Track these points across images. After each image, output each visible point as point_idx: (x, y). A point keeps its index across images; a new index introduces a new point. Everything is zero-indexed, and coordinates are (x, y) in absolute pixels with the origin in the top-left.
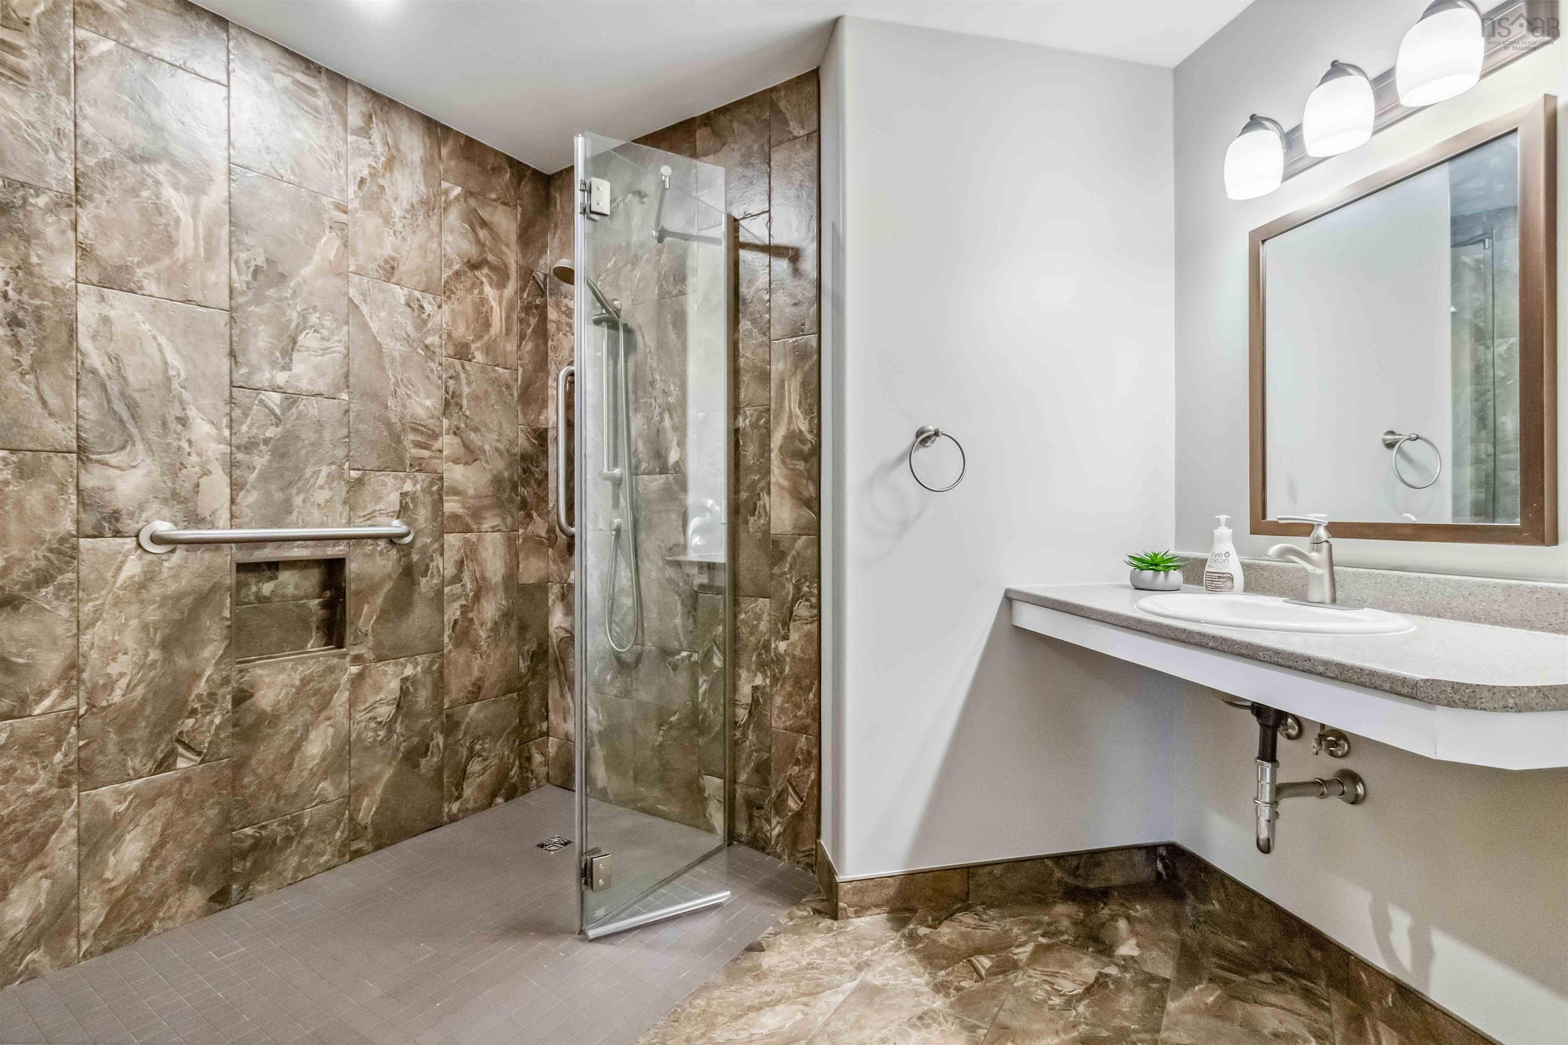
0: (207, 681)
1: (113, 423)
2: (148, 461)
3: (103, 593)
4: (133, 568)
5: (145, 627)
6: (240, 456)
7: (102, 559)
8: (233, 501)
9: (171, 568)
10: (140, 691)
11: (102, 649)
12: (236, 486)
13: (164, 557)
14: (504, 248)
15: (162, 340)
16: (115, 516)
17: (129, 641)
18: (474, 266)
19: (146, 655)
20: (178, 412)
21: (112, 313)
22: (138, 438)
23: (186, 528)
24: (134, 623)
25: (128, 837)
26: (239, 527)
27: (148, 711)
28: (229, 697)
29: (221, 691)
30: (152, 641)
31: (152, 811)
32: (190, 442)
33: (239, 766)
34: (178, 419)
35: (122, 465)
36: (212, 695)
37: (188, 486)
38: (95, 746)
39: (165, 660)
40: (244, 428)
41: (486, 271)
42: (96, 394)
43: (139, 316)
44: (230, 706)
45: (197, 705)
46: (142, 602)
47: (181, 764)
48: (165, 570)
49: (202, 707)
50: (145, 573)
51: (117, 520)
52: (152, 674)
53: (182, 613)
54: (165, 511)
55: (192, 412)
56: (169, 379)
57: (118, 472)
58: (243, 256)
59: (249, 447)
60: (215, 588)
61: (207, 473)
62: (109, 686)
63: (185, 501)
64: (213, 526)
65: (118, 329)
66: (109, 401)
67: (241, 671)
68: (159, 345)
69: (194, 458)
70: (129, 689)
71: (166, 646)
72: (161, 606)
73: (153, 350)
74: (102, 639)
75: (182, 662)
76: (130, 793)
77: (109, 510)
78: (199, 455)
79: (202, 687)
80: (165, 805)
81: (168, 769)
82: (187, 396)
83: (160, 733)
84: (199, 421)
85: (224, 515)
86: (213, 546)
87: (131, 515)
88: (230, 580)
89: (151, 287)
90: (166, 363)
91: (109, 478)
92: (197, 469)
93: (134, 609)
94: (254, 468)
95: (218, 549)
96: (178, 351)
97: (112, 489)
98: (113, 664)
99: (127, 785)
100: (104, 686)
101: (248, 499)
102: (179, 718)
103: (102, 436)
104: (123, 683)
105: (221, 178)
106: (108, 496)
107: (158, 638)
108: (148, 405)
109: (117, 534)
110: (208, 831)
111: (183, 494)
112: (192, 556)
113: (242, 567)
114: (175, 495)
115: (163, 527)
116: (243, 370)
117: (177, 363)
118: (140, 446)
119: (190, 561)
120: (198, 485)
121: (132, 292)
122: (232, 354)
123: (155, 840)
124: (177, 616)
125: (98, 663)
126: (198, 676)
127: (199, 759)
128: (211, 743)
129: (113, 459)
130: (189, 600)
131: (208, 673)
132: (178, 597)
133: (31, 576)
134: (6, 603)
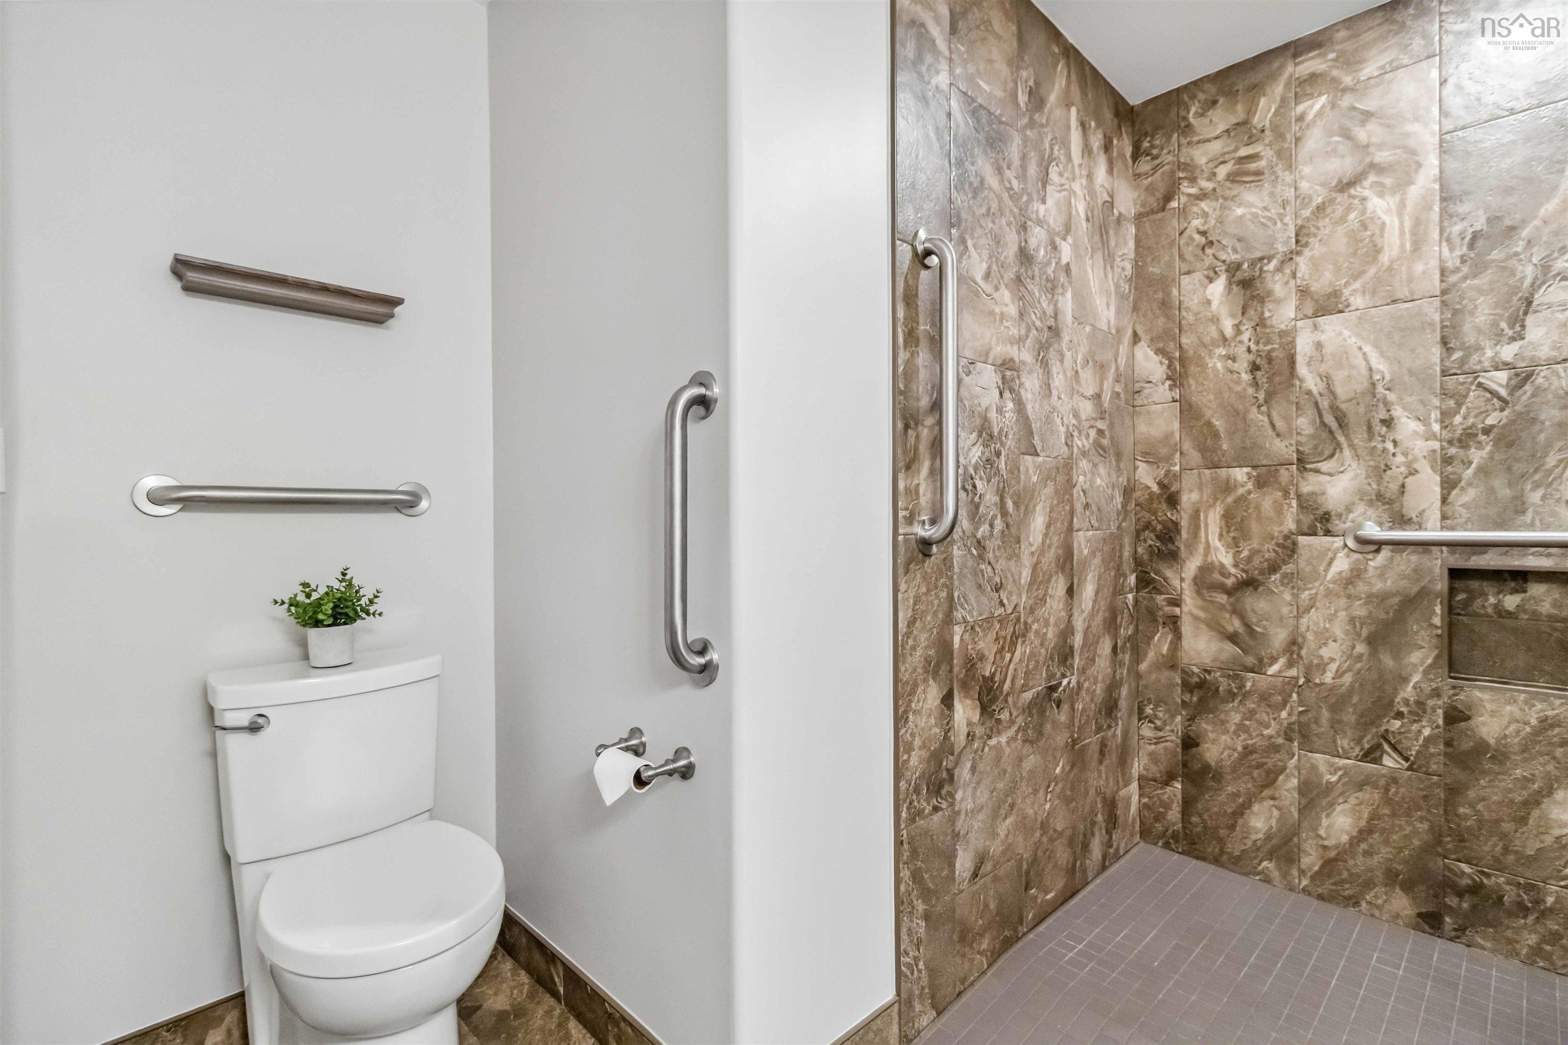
0: (1414, 687)
1: (1324, 435)
2: (1354, 465)
3: (1317, 584)
4: (1342, 564)
5: (1352, 620)
6: (1453, 451)
7: (1315, 554)
8: (1444, 500)
9: (1376, 568)
10: (1348, 679)
11: (1316, 633)
12: (1449, 485)
13: (1370, 556)
15: (1367, 349)
16: (1326, 518)
17: (1339, 629)
19: (1354, 647)
20: (1383, 415)
21: (1323, 338)
22: (1345, 445)
23: (1391, 529)
24: (1342, 615)
25: (1339, 808)
26: (1452, 529)
27: (1355, 699)
28: (1440, 712)
29: (1431, 703)
30: (1359, 635)
31: (1360, 794)
32: (1395, 442)
33: (1454, 792)
34: (1383, 422)
35: (1332, 471)
36: (1420, 704)
37: (1394, 487)
38: (1310, 715)
39: (1370, 655)
40: (1458, 419)
42: (1311, 412)
43: (1346, 333)
44: (1440, 722)
45: (1404, 709)
46: (1349, 597)
47: (1388, 761)
48: (1370, 569)
49: (1410, 712)
50: (1352, 570)
51: (1328, 520)
52: (1359, 665)
53: (1387, 613)
54: (1370, 512)
55: (1397, 412)
56: (1373, 385)
57: (1328, 478)
58: (1457, 228)
59: (1466, 439)
60: (1423, 593)
61: (1413, 472)
62: (1322, 667)
63: (1390, 502)
64: (1420, 528)
65: (1327, 350)
66: (1321, 416)
67: (1454, 687)
68: (1364, 354)
69: (1400, 459)
70: (1339, 674)
71: (1372, 641)
72: (1366, 604)
73: (1359, 361)
74: (1317, 624)
75: (1388, 661)
76: (1340, 769)
77: (1320, 512)
78: (1405, 454)
79: (1408, 692)
80: (1370, 796)
81: (1377, 761)
82: (1391, 397)
83: (1365, 724)
84: (1404, 420)
85: (1434, 515)
86: (1420, 549)
87: (1340, 516)
88: (1441, 585)
89: (1358, 301)
90: (1371, 369)
91: (1321, 484)
92: (1402, 469)
93: (1343, 602)
94: (1471, 463)
95: (1425, 552)
96: (1382, 354)
97: (1324, 494)
98: (1324, 648)
99: (1337, 760)
100: (1318, 665)
101: (1463, 498)
102: (1385, 716)
103: (1316, 447)
104: (1334, 667)
105: (1430, 156)
106: (1321, 500)
107: (1365, 633)
108: (1356, 415)
109: (1328, 533)
110: (1416, 843)
111: (1388, 495)
112: (1398, 557)
113: (1455, 574)
114: (1380, 496)
115: (1369, 529)
116: (1457, 355)
117: (1381, 367)
118: (1347, 452)
119: (1395, 562)
120: (1403, 486)
121: (1341, 312)
122: (1444, 342)
123: (1363, 823)
124: (1383, 616)
125: (1313, 646)
126: (1405, 680)
127: (1406, 765)
128: (1418, 752)
129: (1324, 466)
130: (1396, 600)
131: (1416, 678)
132: (1383, 597)
133: (1265, 565)
134: (1250, 584)
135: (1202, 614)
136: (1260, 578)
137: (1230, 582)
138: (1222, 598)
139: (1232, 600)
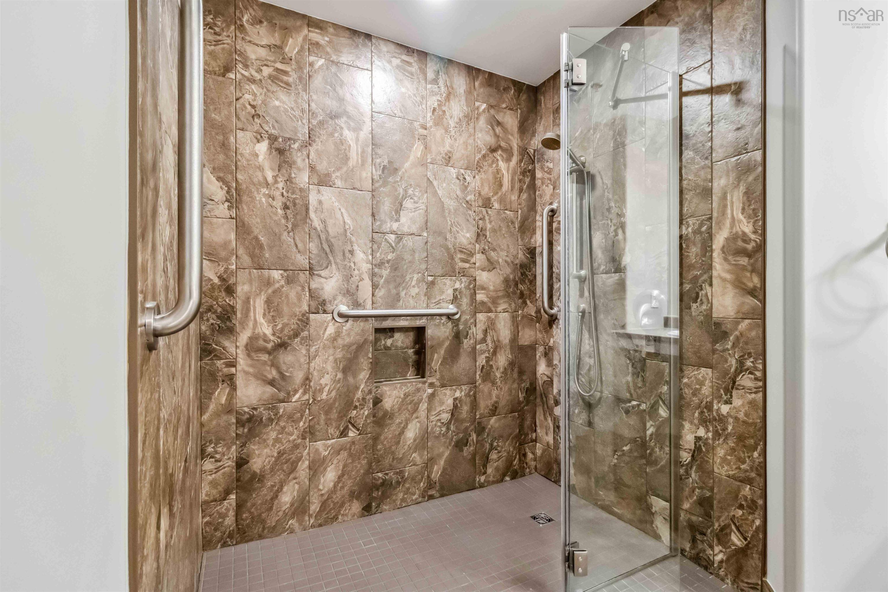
0: (362, 391)
1: (323, 255)
2: (337, 274)
3: (319, 342)
4: (331, 330)
5: (336, 360)
6: (376, 270)
7: (318, 324)
8: (373, 295)
9: (346, 330)
10: (333, 394)
11: (318, 371)
12: (375, 286)
13: (344, 324)
14: (510, 137)
15: (343, 210)
16: (323, 303)
17: (329, 367)
18: (493, 150)
19: (336, 375)
20: (349, 248)
21: (323, 199)
22: (333, 262)
23: (353, 309)
24: (331, 358)
25: (329, 469)
26: (376, 309)
27: (337, 404)
28: (371, 401)
29: (368, 397)
30: (339, 368)
31: (339, 457)
32: (354, 263)
33: (376, 439)
34: (350, 251)
35: (327, 276)
36: (364, 399)
37: (354, 286)
38: (315, 420)
39: (344, 378)
40: (378, 255)
41: (500, 152)
42: (316, 240)
43: (333, 198)
44: (371, 406)
45: (357, 404)
46: (334, 347)
47: (351, 434)
48: (344, 331)
49: (360, 405)
50: (336, 333)
51: (324, 305)
52: (339, 385)
53: (351, 354)
54: (344, 300)
55: (356, 247)
56: (345, 231)
57: (325, 280)
58: (378, 161)
59: (380, 265)
60: (366, 341)
61: (362, 280)
62: (321, 391)
63: (353, 295)
64: (364, 309)
65: (325, 206)
66: (321, 244)
67: (376, 387)
68: (342, 213)
69: (356, 272)
70: (329, 392)
71: (345, 371)
72: (342, 350)
73: (339, 216)
74: (319, 365)
75: (351, 380)
76: (329, 446)
77: (321, 300)
78: (358, 270)
79: (359, 395)
80: (344, 454)
81: (345, 436)
82: (353, 239)
83: (342, 417)
84: (358, 252)
85: (369, 302)
86: (364, 319)
87: (330, 302)
88: (371, 338)
89: (339, 183)
90: (345, 222)
91: (321, 283)
92: (357, 278)
93: (331, 351)
94: (383, 276)
95: (366, 321)
96: (349, 215)
97: (322, 289)
98: (323, 379)
99: (328, 442)
100: (320, 390)
101: (381, 293)
102: (349, 410)
103: (318, 262)
104: (327, 389)
105: (368, 120)
106: (321, 292)
107: (341, 367)
108: (337, 244)
109: (325, 312)
110: (362, 471)
111: (351, 291)
112: (355, 324)
113: (378, 331)
114: (348, 291)
115: (344, 309)
116: (378, 223)
117: (349, 222)
118: (334, 266)
119: (354, 327)
120: (358, 286)
121: (331, 186)
122: (373, 215)
123: (340, 472)
124: (349, 356)
125: (317, 379)
126: (357, 388)
127: (358, 433)
128: (363, 424)
129: (323, 273)
130: (354, 347)
131: (362, 387)
132: (349, 346)
133: (292, 333)
134: (282, 346)
135: (251, 370)
136: (289, 341)
137: (270, 346)
138: (265, 357)
139: (271, 357)
